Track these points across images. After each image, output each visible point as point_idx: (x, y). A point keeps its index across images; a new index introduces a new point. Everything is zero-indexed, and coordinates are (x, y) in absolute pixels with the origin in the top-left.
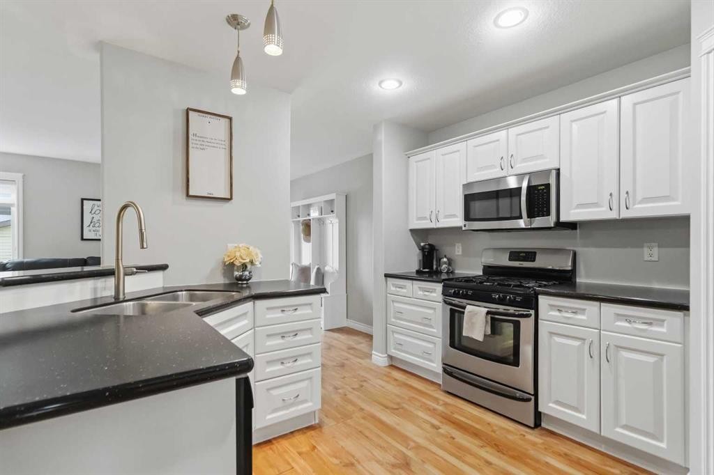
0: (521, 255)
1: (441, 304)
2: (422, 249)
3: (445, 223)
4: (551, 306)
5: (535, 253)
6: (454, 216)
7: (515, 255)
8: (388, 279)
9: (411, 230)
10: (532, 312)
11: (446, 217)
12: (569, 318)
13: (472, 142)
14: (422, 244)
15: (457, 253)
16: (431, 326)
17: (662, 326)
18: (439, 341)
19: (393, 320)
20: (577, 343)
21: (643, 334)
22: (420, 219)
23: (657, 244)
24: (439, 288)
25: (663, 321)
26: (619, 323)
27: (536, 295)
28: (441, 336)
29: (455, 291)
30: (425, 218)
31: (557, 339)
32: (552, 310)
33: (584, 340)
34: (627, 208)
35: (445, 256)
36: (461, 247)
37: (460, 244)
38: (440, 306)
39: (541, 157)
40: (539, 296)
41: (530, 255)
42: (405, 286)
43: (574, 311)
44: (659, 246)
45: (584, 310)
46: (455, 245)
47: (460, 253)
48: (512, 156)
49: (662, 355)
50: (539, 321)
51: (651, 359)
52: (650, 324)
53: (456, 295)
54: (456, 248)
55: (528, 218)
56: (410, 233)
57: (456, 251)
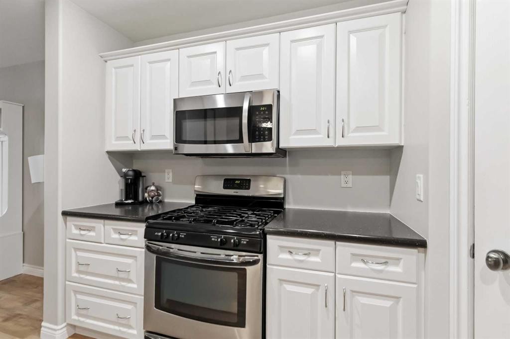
0: (237, 182)
1: (144, 250)
2: (124, 176)
3: (151, 145)
4: (281, 247)
5: (249, 180)
6: (163, 137)
7: (229, 183)
8: (69, 218)
9: (108, 152)
10: (260, 257)
11: (154, 137)
12: (301, 261)
13: (186, 51)
14: (124, 170)
15: (167, 181)
16: (130, 281)
17: (397, 265)
18: (140, 300)
19: (75, 275)
20: (309, 291)
21: (381, 276)
22: (118, 138)
23: (351, 172)
24: (141, 228)
25: (399, 259)
26: (354, 265)
27: (264, 235)
28: (143, 294)
29: (162, 234)
30: (126, 138)
31: (289, 287)
32: (282, 252)
33: (318, 286)
34: (343, 136)
35: (153, 184)
36: (171, 174)
37: (171, 170)
38: (141, 252)
39: (261, 76)
40: (268, 237)
41: (245, 183)
42: (94, 227)
43: (306, 252)
44: (353, 175)
45: (319, 250)
46: (164, 172)
47: (170, 180)
48: (230, 71)
49: (398, 298)
50: (268, 266)
51: (388, 303)
52: (386, 263)
53: (164, 239)
54: (166, 174)
55: (249, 142)
56: (106, 156)
57: (166, 178)
